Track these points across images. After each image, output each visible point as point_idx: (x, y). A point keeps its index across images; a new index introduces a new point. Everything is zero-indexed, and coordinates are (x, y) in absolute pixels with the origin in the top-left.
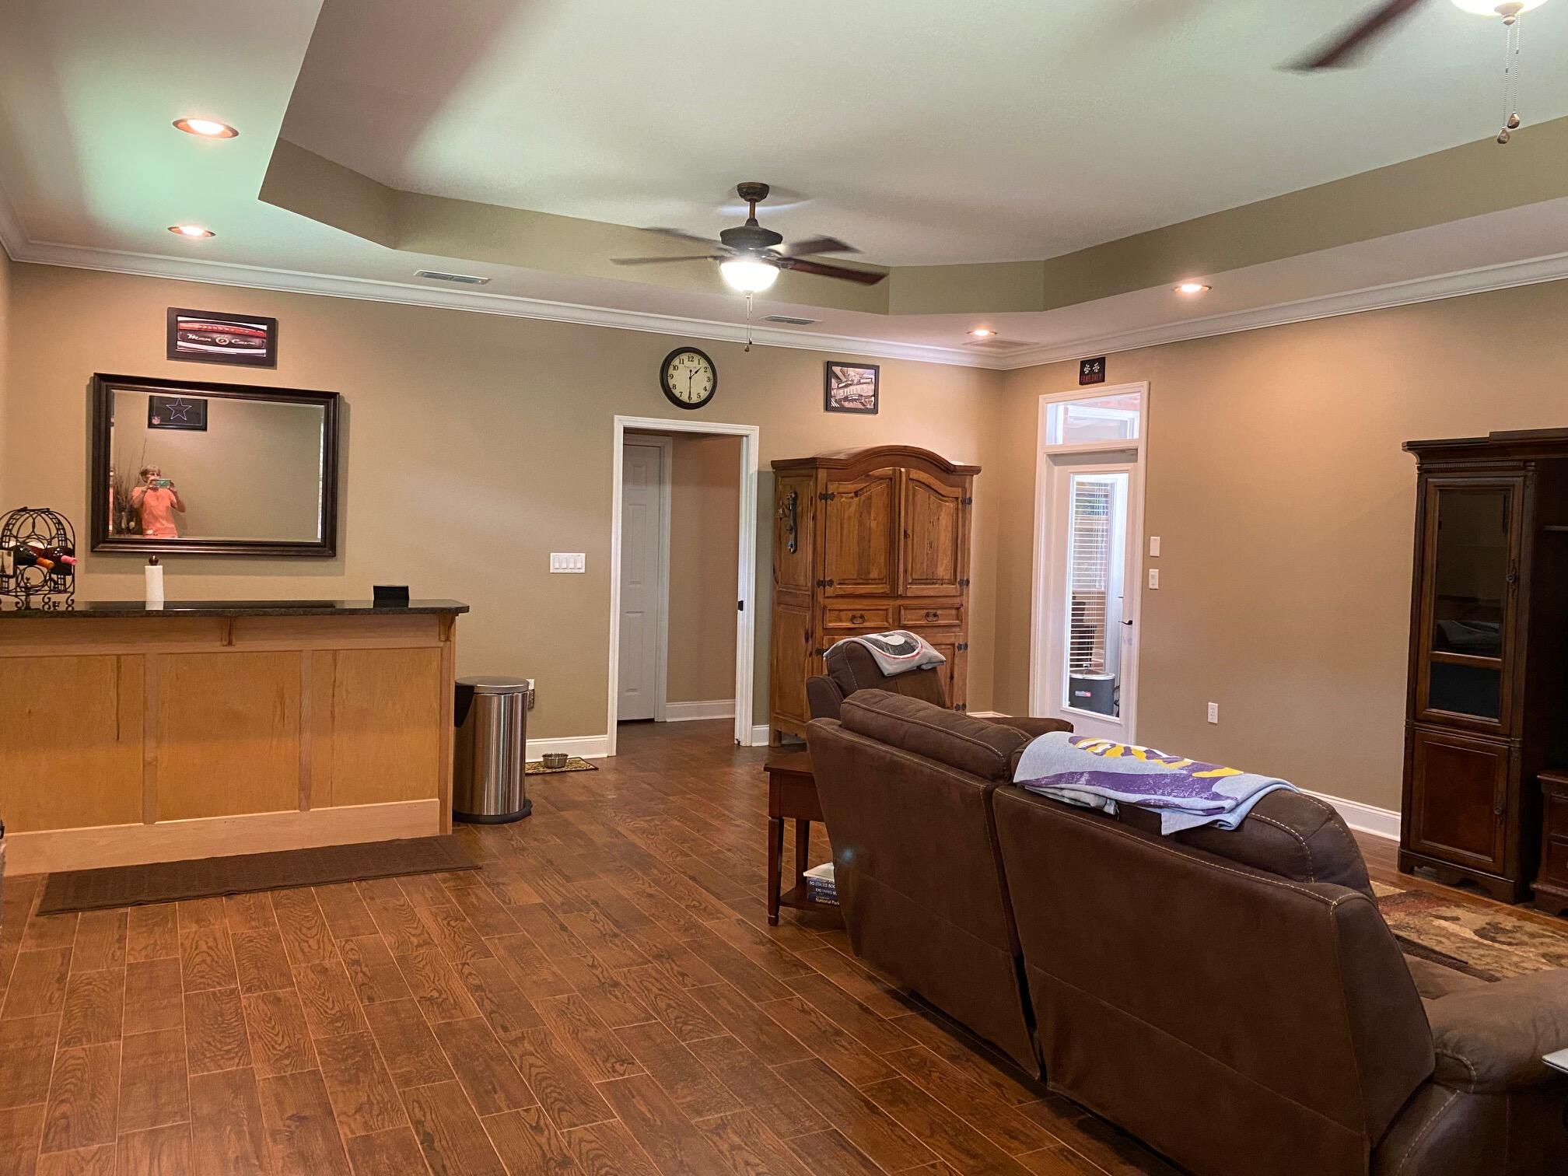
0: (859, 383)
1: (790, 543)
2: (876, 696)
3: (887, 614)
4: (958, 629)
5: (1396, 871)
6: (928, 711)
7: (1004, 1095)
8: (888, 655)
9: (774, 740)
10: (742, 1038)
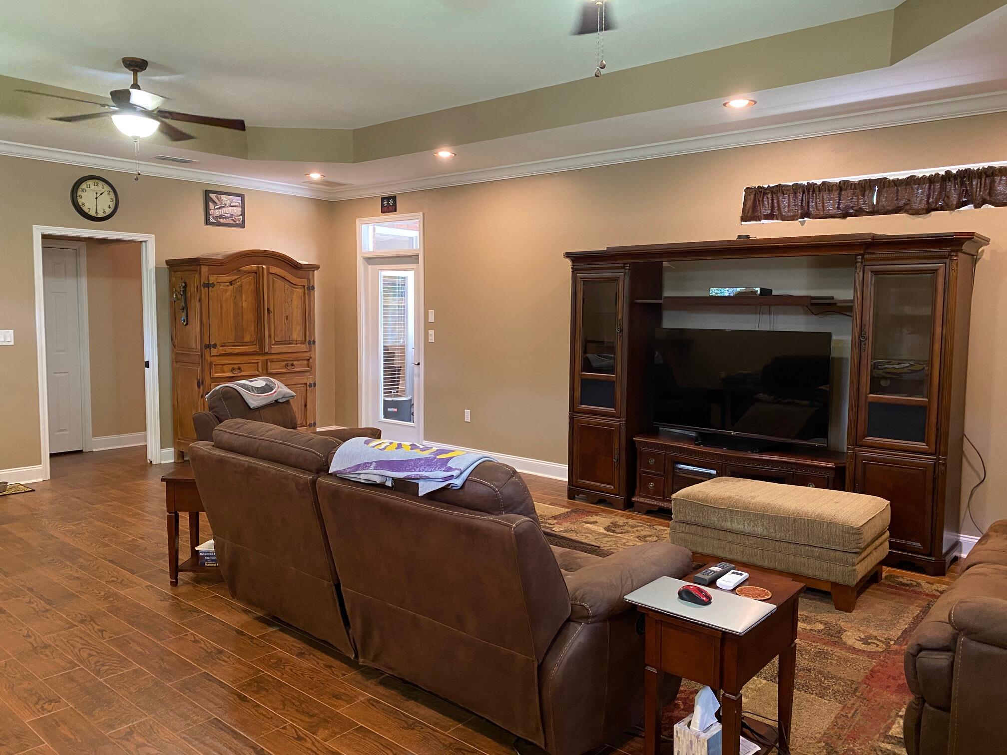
0: (230, 206)
1: (183, 319)
2: (238, 423)
3: (258, 366)
4: (308, 374)
5: (566, 499)
6: (273, 432)
7: (333, 672)
8: (253, 394)
9: (178, 459)
10: (148, 668)
